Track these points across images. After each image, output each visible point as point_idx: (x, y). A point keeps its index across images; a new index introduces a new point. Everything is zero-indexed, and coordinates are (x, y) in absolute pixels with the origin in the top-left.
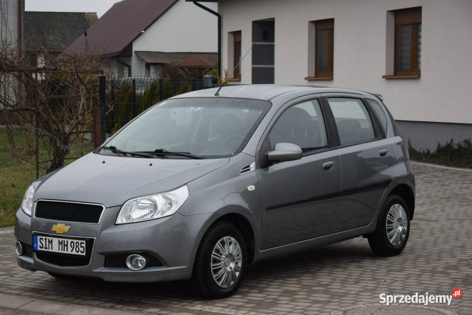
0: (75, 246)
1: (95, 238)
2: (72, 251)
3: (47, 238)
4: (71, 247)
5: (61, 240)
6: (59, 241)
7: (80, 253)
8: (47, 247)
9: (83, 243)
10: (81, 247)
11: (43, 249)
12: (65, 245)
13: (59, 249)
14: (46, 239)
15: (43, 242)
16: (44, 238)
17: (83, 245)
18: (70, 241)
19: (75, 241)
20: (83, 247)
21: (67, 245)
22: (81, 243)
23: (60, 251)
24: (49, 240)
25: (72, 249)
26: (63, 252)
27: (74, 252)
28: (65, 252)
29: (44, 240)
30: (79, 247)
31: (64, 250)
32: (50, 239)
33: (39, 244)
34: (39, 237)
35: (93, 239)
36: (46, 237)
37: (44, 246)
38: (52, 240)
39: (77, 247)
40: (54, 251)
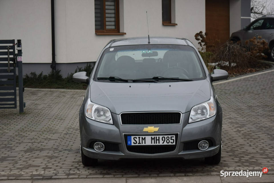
1: (179, 133)
2: (163, 143)
3: (141, 137)
4: (163, 140)
5: (153, 137)
7: (170, 144)
8: (141, 142)
9: (173, 137)
10: (171, 139)
11: (137, 144)
12: (157, 140)
13: (152, 143)
14: (139, 138)
15: (137, 140)
16: (137, 137)
18: (161, 137)
19: (166, 136)
20: (173, 140)
21: (159, 140)
22: (171, 137)
23: (153, 144)
24: (142, 138)
26: (155, 144)
27: (165, 143)
28: (158, 144)
29: (138, 139)
31: (156, 143)
32: (144, 137)
33: (133, 141)
34: (132, 137)
36: (139, 136)
37: (138, 142)
39: (167, 140)
40: (146, 144)
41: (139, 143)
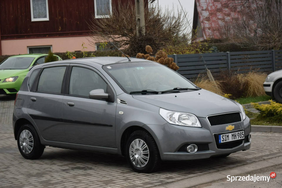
1: (243, 129)
3: (226, 134)
5: (233, 133)
7: (242, 138)
8: (226, 139)
10: (242, 134)
11: (224, 142)
12: (235, 136)
13: (232, 139)
14: (225, 135)
15: (224, 137)
16: (224, 135)
17: (243, 133)
18: (237, 133)
19: (239, 132)
20: (243, 134)
21: (236, 136)
23: (233, 140)
25: (238, 137)
26: (234, 140)
27: (240, 139)
28: (236, 140)
29: (224, 136)
32: (228, 134)
33: (222, 139)
34: (221, 136)
36: (225, 134)
39: (240, 135)
40: (230, 141)
41: (226, 140)
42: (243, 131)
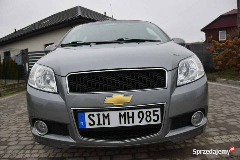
0: (145, 116)
2: (140, 122)
3: (101, 113)
4: (139, 117)
5: (122, 112)
6: (120, 114)
7: (152, 123)
8: (102, 122)
9: (158, 111)
10: (154, 115)
11: (96, 126)
12: (129, 117)
13: (121, 123)
14: (98, 115)
15: (95, 119)
16: (95, 113)
17: (156, 113)
18: (136, 112)
19: (144, 111)
20: (158, 115)
21: (133, 117)
22: (154, 111)
23: (123, 125)
24: (103, 115)
25: (140, 120)
26: (127, 125)
27: (144, 123)
28: (131, 124)
29: (96, 116)
30: (152, 115)
31: (129, 123)
32: (106, 113)
33: (88, 121)
34: (87, 114)
35: (164, 104)
36: (98, 113)
37: (97, 122)
38: (108, 114)
39: (147, 116)
40: (112, 125)
41: (99, 124)
42: (159, 109)
